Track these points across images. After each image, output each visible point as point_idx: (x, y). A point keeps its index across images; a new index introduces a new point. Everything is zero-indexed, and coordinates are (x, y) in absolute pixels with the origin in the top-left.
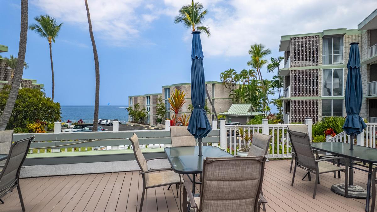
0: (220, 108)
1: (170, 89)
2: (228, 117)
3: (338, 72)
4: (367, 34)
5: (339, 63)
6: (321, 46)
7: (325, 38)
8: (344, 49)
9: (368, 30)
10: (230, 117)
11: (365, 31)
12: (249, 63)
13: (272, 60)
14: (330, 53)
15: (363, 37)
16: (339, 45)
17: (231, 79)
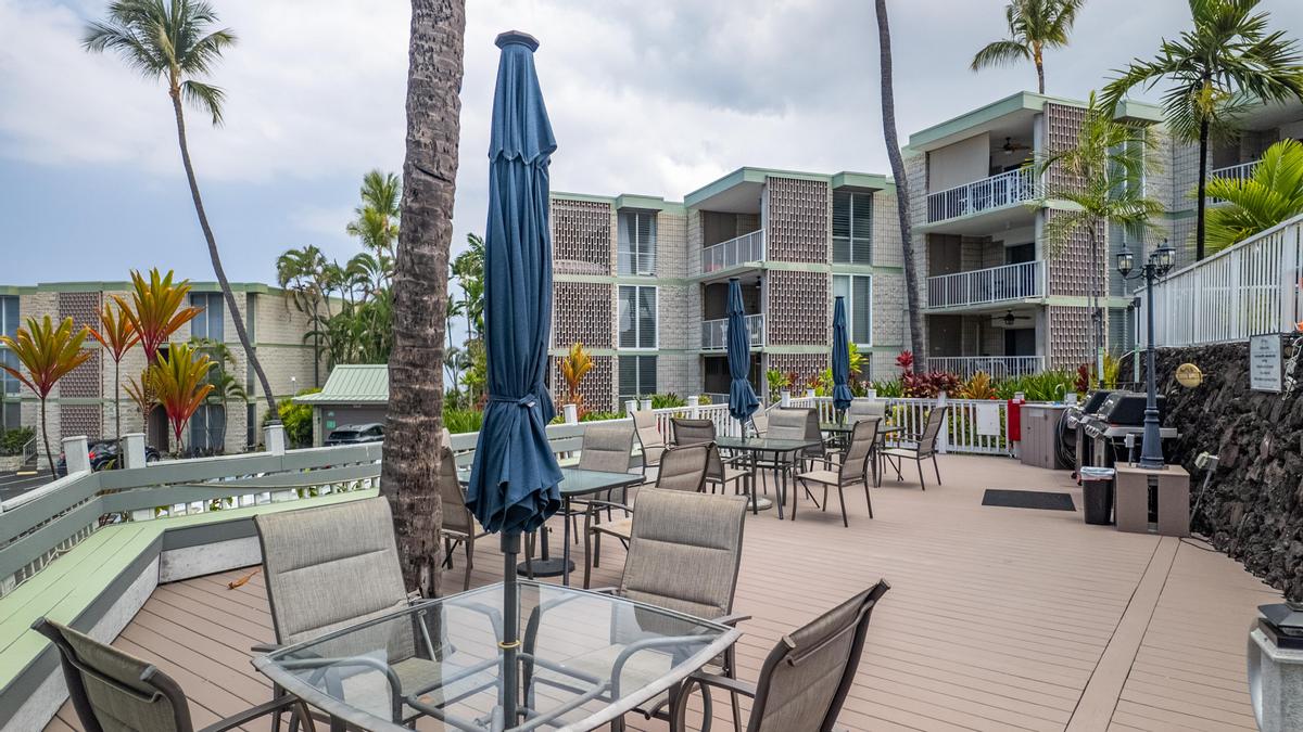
0: (294, 379)
1: (21, 302)
2: (323, 410)
3: (646, 292)
4: (698, 219)
5: (648, 273)
6: (614, 229)
7: (623, 212)
8: (659, 243)
9: (700, 211)
10: (331, 410)
11: (695, 212)
12: (352, 229)
13: (470, 241)
14: (633, 248)
15: (690, 222)
16: (648, 234)
17: (312, 279)
